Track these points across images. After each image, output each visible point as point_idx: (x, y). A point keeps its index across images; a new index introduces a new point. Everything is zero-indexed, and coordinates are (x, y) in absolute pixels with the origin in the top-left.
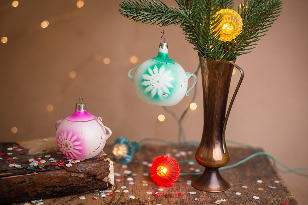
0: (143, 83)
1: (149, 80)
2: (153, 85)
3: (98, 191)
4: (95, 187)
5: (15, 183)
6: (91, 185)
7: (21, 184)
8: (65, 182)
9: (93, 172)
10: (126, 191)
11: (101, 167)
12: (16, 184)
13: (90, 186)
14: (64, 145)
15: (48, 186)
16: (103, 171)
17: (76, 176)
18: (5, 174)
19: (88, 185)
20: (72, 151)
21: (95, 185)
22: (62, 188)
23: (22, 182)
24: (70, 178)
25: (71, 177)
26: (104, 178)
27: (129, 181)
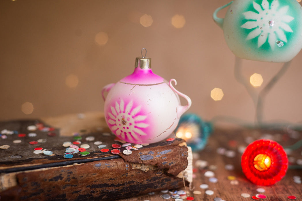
0: (244, 25)
1: (256, 20)
2: (261, 28)
3: (166, 191)
4: (165, 186)
5: (46, 180)
6: (159, 184)
7: (55, 181)
8: (122, 179)
9: (165, 163)
10: (210, 193)
11: (175, 155)
12: (48, 181)
13: (157, 185)
14: (119, 120)
15: (96, 185)
16: (179, 162)
17: (138, 169)
18: (30, 165)
19: (155, 183)
20: (133, 131)
21: (165, 184)
22: (117, 188)
23: (56, 179)
24: (129, 173)
25: (131, 170)
26: (180, 172)
27: (208, 178)
